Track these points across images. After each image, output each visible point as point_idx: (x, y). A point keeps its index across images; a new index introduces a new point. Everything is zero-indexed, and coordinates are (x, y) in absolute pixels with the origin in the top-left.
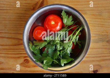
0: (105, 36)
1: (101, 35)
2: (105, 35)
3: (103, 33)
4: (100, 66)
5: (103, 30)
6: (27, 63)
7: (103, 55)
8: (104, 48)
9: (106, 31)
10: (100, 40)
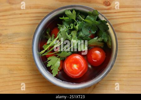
0: (4, 42)
1: (9, 43)
2: (4, 44)
3: (7, 46)
4: (10, 3)
5: (7, 50)
6: (107, 2)
7: (6, 17)
8: (5, 26)
9: (3, 49)
10: (11, 36)
